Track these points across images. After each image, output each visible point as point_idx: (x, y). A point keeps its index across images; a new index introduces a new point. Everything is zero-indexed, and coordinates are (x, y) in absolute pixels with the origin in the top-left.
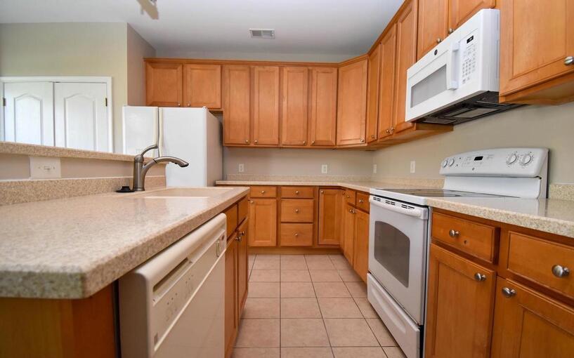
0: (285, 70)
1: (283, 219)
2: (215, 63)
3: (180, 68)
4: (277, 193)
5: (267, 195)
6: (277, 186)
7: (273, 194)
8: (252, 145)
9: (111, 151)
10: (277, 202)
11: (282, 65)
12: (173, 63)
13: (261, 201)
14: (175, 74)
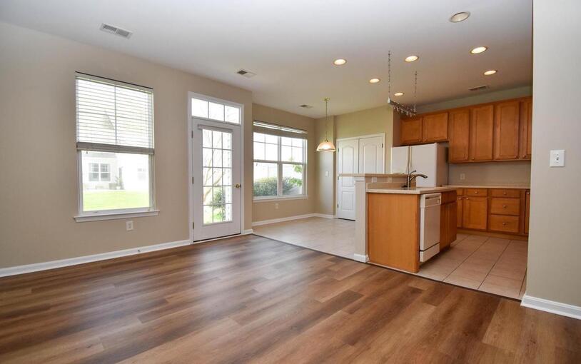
0: (499, 108)
1: (492, 211)
2: (443, 112)
3: (421, 119)
4: (488, 193)
5: (479, 194)
6: (488, 189)
7: (486, 194)
8: (471, 161)
9: (383, 173)
10: (488, 200)
11: (495, 104)
12: (416, 118)
13: (474, 199)
14: (417, 124)
